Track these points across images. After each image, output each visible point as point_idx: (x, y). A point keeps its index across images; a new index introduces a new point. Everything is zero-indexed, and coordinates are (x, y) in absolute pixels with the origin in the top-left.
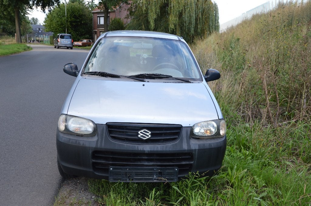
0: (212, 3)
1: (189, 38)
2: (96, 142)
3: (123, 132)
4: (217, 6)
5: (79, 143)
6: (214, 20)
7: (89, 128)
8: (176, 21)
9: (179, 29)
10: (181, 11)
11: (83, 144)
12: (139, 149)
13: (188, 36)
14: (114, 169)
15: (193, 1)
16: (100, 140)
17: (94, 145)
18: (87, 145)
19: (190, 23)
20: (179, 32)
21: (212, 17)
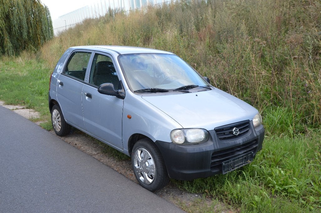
0: (42, 6)
1: (20, 44)
2: (213, 146)
3: (222, 133)
4: (48, 9)
5: (202, 149)
6: (47, 24)
7: (201, 136)
8: (2, 25)
9: (7, 33)
10: (8, 13)
11: (206, 149)
12: (238, 143)
13: (18, 41)
14: (225, 163)
15: (20, 2)
16: (215, 143)
17: (213, 148)
18: (208, 149)
19: (20, 27)
20: (8, 37)
21: (44, 21)
